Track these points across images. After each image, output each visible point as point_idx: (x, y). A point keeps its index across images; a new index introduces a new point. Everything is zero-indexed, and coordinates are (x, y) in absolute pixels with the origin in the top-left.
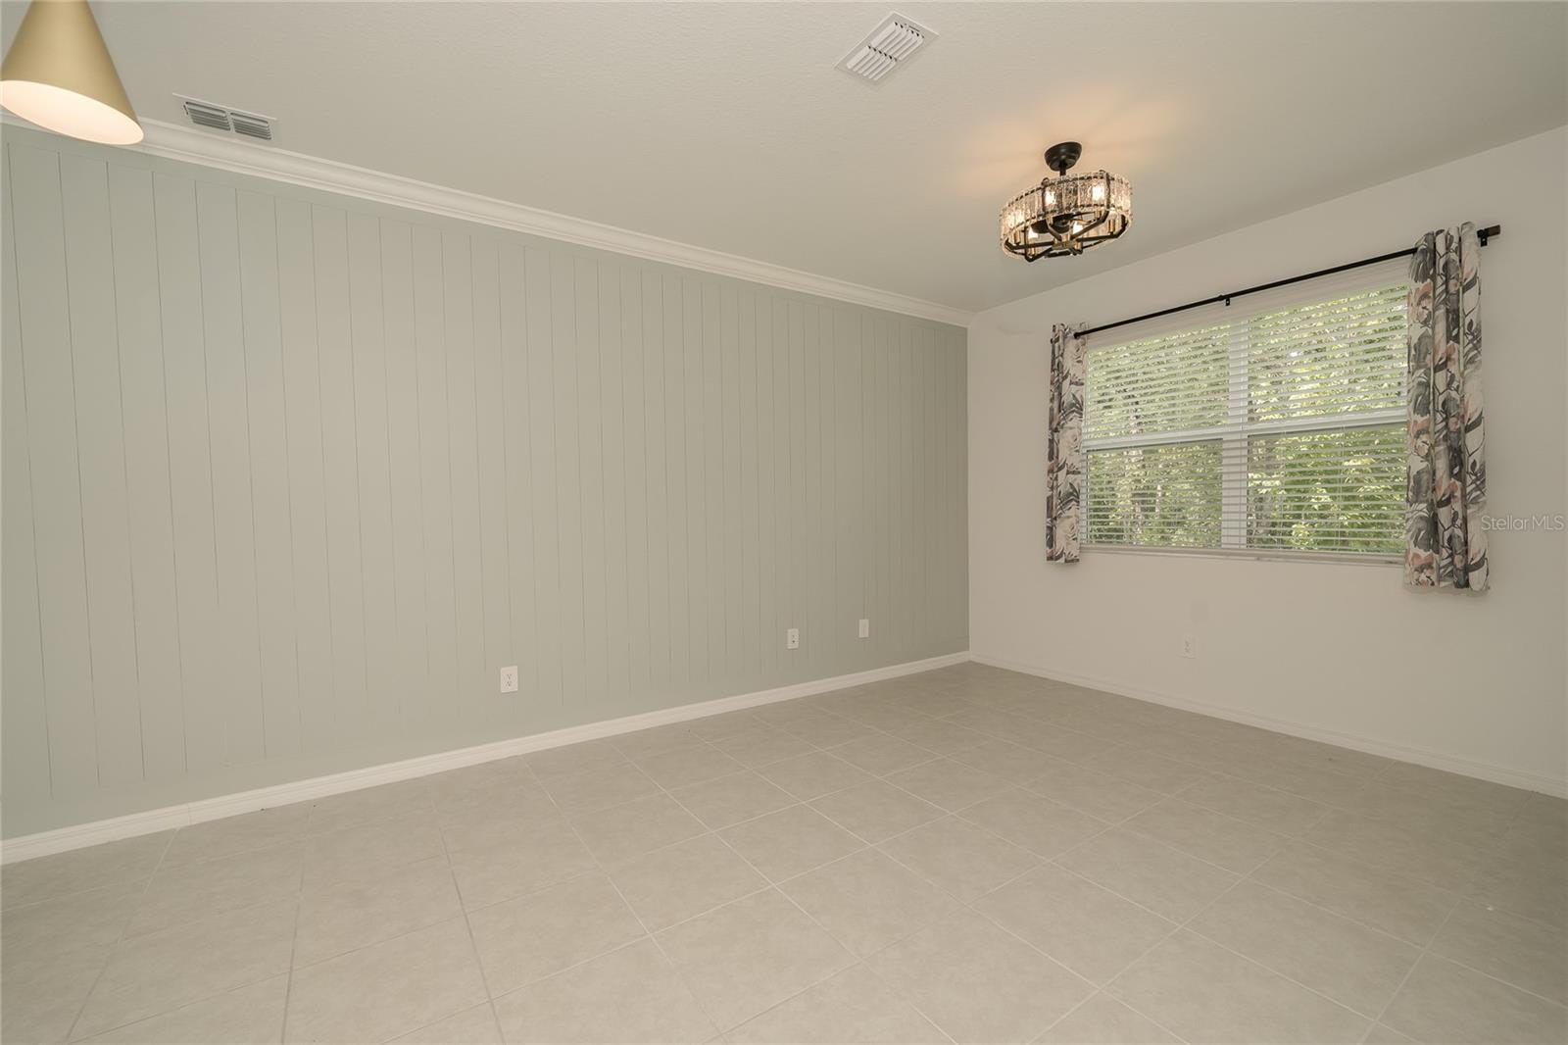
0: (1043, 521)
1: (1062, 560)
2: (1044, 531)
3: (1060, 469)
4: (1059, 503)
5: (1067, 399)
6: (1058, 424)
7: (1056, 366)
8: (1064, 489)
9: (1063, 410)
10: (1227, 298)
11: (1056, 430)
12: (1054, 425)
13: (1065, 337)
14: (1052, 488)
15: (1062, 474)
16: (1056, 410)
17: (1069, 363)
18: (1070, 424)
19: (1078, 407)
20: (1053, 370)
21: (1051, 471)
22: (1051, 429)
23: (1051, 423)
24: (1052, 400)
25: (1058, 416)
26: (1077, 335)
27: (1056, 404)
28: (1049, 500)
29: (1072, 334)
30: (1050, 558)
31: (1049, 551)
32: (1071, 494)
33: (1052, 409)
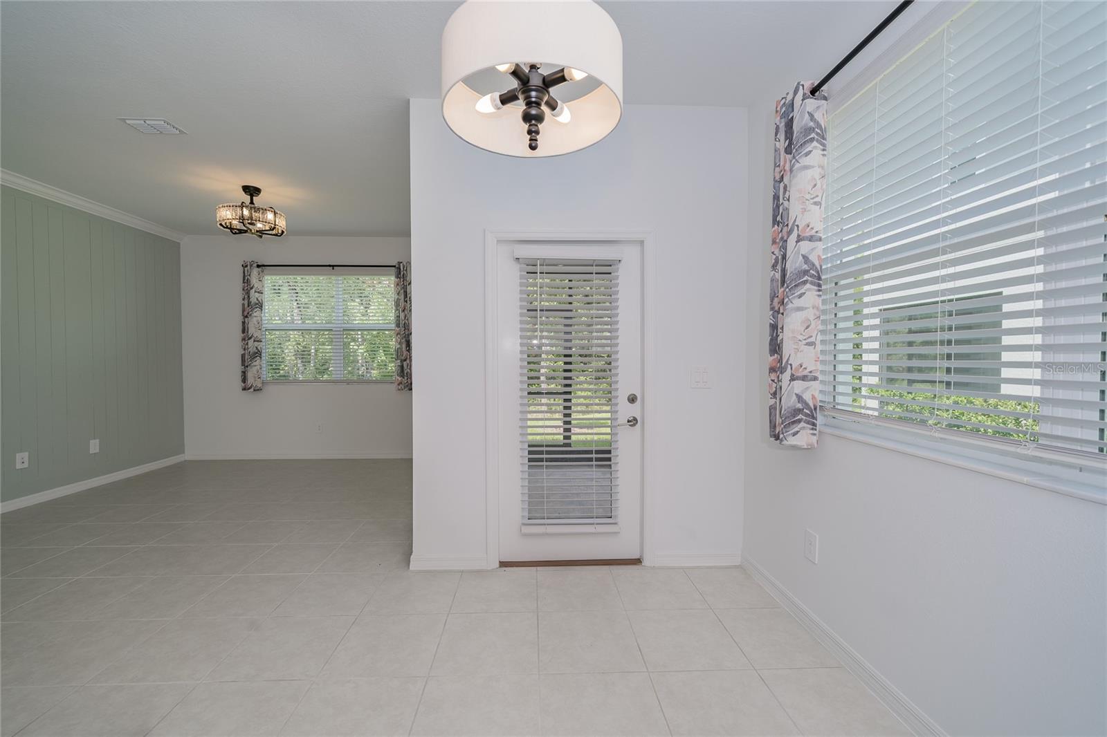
0: (239, 368)
1: (252, 390)
2: (240, 374)
3: (250, 338)
4: (249, 358)
5: (253, 300)
6: (248, 313)
7: (246, 281)
8: (252, 350)
9: (250, 307)
10: (333, 266)
11: (247, 317)
12: (246, 313)
13: (251, 266)
14: (245, 349)
15: (251, 342)
16: (246, 305)
17: (254, 280)
18: (255, 314)
19: (260, 305)
20: (244, 282)
21: (244, 339)
22: (243, 315)
23: (243, 313)
24: (244, 299)
25: (247, 309)
26: (258, 266)
27: (246, 302)
28: (243, 356)
29: (255, 265)
30: (244, 389)
31: (243, 385)
32: (257, 353)
33: (243, 305)
